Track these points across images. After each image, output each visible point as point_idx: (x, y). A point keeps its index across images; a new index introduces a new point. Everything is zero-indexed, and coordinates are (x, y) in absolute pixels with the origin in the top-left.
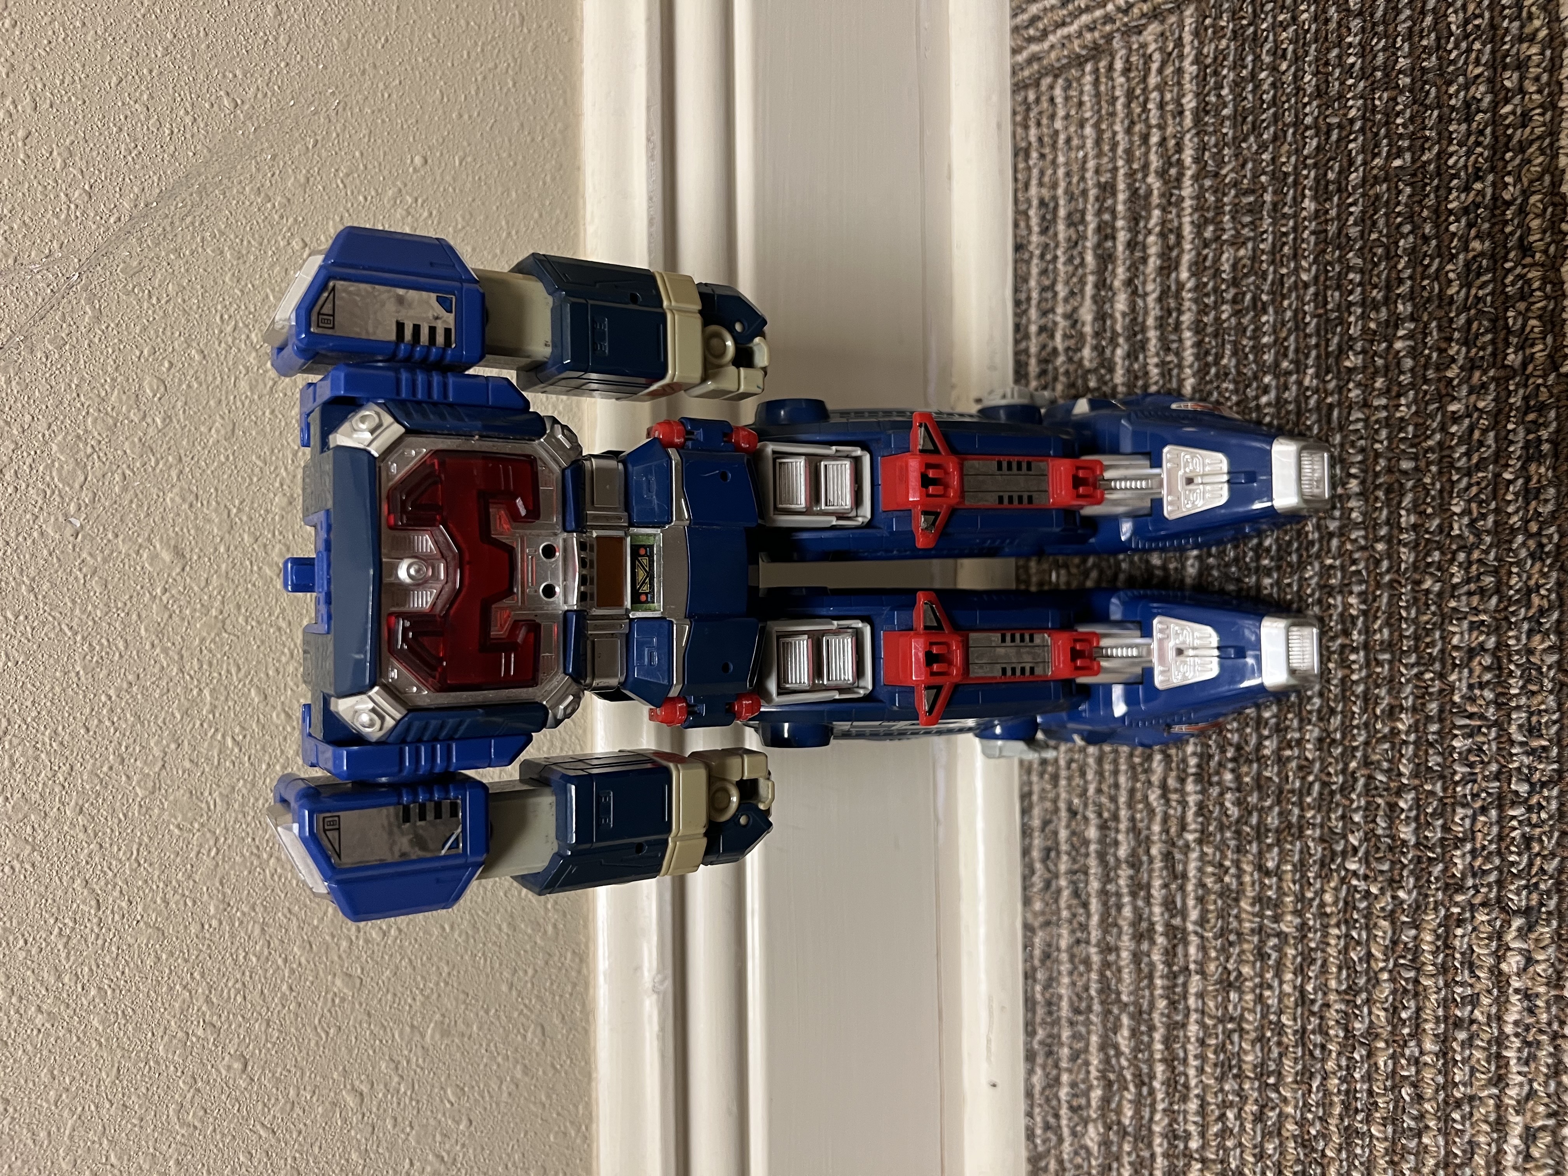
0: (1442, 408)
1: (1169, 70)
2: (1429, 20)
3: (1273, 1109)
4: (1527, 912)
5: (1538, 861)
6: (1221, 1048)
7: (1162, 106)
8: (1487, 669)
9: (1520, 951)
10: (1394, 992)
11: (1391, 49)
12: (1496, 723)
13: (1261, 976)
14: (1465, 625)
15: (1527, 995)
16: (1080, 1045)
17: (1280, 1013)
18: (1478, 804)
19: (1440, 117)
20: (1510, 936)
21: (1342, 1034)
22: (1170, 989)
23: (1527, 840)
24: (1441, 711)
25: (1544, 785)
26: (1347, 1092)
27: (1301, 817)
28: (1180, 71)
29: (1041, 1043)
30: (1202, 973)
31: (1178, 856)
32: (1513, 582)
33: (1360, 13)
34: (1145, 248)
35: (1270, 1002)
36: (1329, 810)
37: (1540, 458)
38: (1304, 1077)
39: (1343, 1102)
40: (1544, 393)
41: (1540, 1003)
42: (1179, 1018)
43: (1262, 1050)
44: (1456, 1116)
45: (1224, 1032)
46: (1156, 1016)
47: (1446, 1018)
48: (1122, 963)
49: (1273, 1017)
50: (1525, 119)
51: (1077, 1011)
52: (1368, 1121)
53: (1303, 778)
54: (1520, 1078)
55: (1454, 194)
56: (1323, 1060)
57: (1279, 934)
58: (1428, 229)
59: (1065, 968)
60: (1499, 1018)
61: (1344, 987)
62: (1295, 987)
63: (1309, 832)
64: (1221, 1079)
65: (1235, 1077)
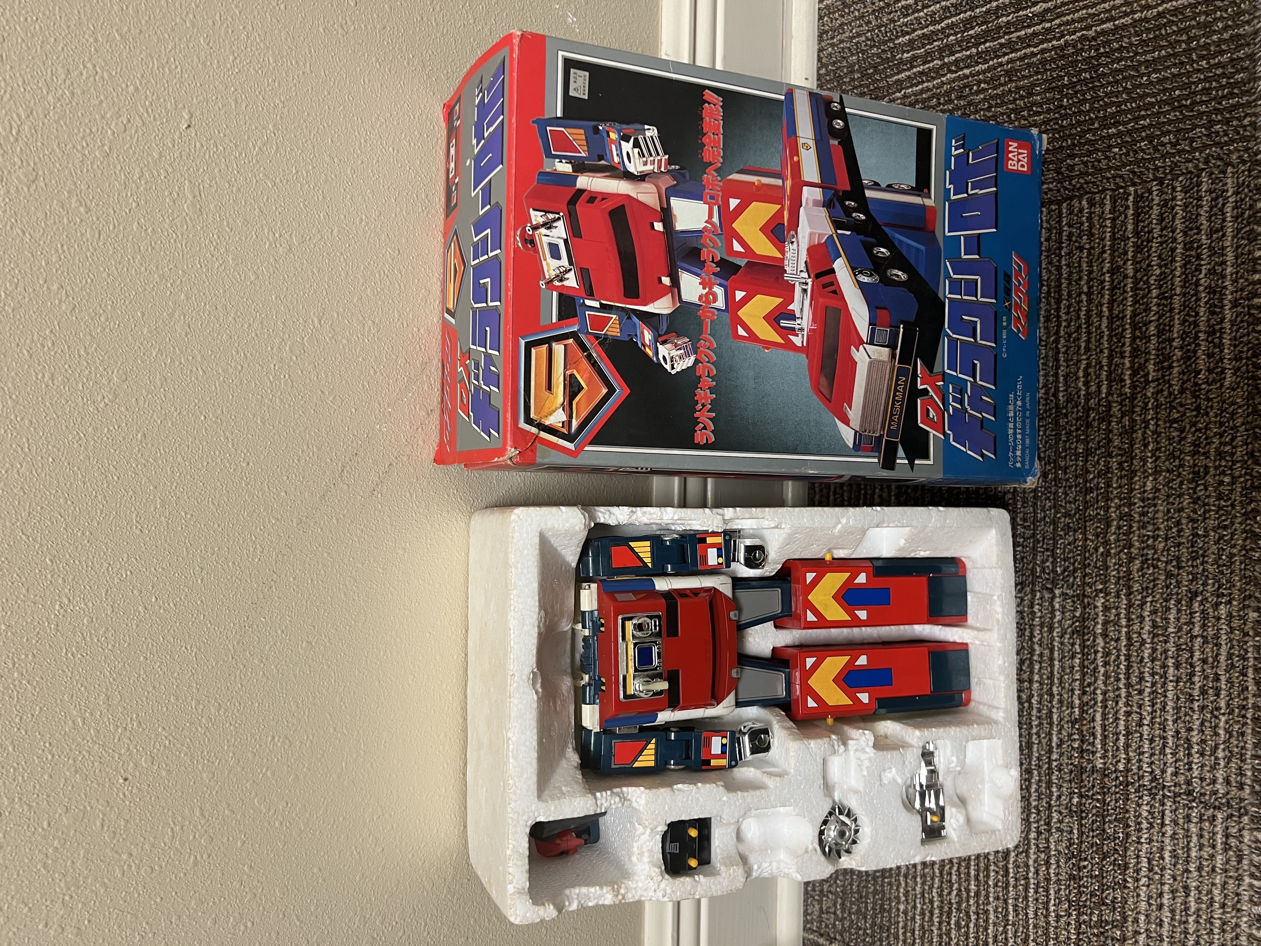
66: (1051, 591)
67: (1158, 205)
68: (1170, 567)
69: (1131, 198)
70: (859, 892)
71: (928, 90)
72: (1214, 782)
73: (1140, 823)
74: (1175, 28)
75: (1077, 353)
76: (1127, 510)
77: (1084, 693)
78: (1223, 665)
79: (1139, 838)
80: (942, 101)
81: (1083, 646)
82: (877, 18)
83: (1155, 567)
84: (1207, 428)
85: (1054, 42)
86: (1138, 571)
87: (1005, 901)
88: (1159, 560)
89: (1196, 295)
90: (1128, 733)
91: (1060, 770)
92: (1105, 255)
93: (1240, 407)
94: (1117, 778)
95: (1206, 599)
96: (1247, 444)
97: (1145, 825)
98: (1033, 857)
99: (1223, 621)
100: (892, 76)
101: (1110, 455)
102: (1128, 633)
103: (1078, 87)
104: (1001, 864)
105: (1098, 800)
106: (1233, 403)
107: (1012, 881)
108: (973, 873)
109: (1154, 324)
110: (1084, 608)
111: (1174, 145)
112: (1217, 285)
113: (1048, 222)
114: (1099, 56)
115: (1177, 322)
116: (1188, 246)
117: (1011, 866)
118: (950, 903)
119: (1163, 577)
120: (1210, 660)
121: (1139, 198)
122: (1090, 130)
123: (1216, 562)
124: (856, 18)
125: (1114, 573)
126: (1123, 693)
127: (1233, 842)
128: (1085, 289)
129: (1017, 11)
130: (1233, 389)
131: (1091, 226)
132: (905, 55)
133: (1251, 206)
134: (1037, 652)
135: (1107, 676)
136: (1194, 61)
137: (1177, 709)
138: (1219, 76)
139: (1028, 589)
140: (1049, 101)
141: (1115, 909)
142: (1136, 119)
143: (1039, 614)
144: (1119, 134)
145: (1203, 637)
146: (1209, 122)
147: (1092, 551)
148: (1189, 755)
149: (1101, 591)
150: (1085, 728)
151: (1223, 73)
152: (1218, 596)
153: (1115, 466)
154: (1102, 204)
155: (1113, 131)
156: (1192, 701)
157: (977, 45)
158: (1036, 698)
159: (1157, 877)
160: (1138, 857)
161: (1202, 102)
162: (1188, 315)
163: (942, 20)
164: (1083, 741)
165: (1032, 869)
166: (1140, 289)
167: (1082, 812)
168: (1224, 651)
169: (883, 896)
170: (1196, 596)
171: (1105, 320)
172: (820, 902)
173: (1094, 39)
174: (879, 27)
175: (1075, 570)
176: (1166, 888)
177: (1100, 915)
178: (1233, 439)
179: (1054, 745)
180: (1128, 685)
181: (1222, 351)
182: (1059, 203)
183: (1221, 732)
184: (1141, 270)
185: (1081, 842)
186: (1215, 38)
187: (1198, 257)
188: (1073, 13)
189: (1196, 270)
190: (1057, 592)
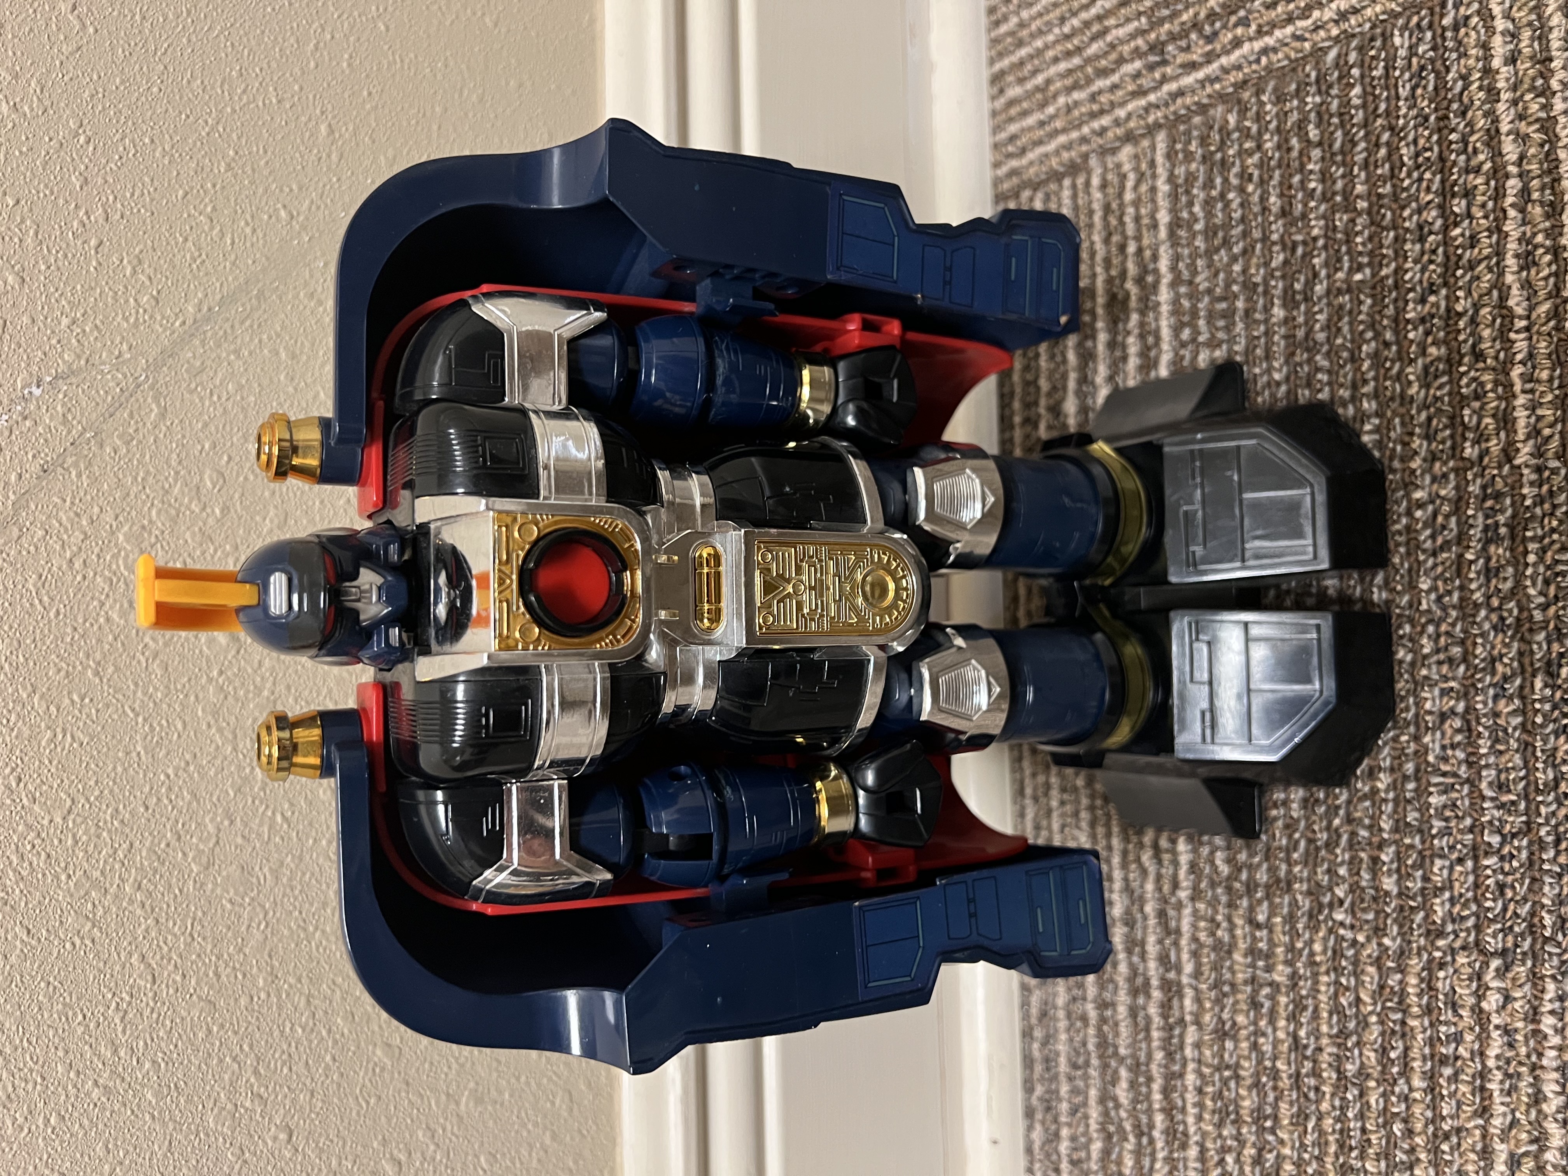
0: (1407, 495)
1: (1144, 188)
2: (1383, 152)
3: (1270, 1151)
4: (1503, 953)
5: (1512, 906)
6: (1218, 1096)
7: (1137, 219)
8: (1459, 731)
9: (1499, 990)
10: (1383, 1034)
11: (1349, 176)
12: (1467, 780)
13: (1255, 1023)
14: (1437, 692)
15: (1507, 1031)
16: (1078, 1100)
17: (1275, 1058)
18: (1455, 856)
19: (1396, 239)
20: (1489, 976)
21: (1334, 1076)
22: (1167, 1041)
23: (1501, 887)
24: (1417, 770)
25: (1514, 836)
26: (1342, 1131)
27: (1289, 872)
28: (1153, 190)
29: (1040, 1099)
30: (1198, 1023)
31: (1171, 913)
32: (1478, 651)
33: (1320, 144)
34: (1124, 347)
35: (1264, 1048)
36: (1315, 865)
37: (1498, 540)
38: (1300, 1118)
39: (1337, 1141)
40: (1499, 483)
41: (1519, 1037)
42: (1176, 1068)
43: (1258, 1095)
44: (1445, 1147)
45: (1221, 1080)
46: (1154, 1067)
47: (1432, 1056)
48: (1121, 1017)
49: (1268, 1063)
50: (1473, 241)
51: (1075, 1066)
52: (1362, 1157)
53: (1290, 837)
54: (1503, 1109)
55: (1411, 305)
56: (1318, 1102)
57: (1271, 984)
58: (1388, 336)
59: (1062, 1024)
60: (1482, 1054)
61: (1335, 1031)
62: (1288, 1034)
63: (1297, 886)
64: (1220, 1125)
65: (1234, 1122)
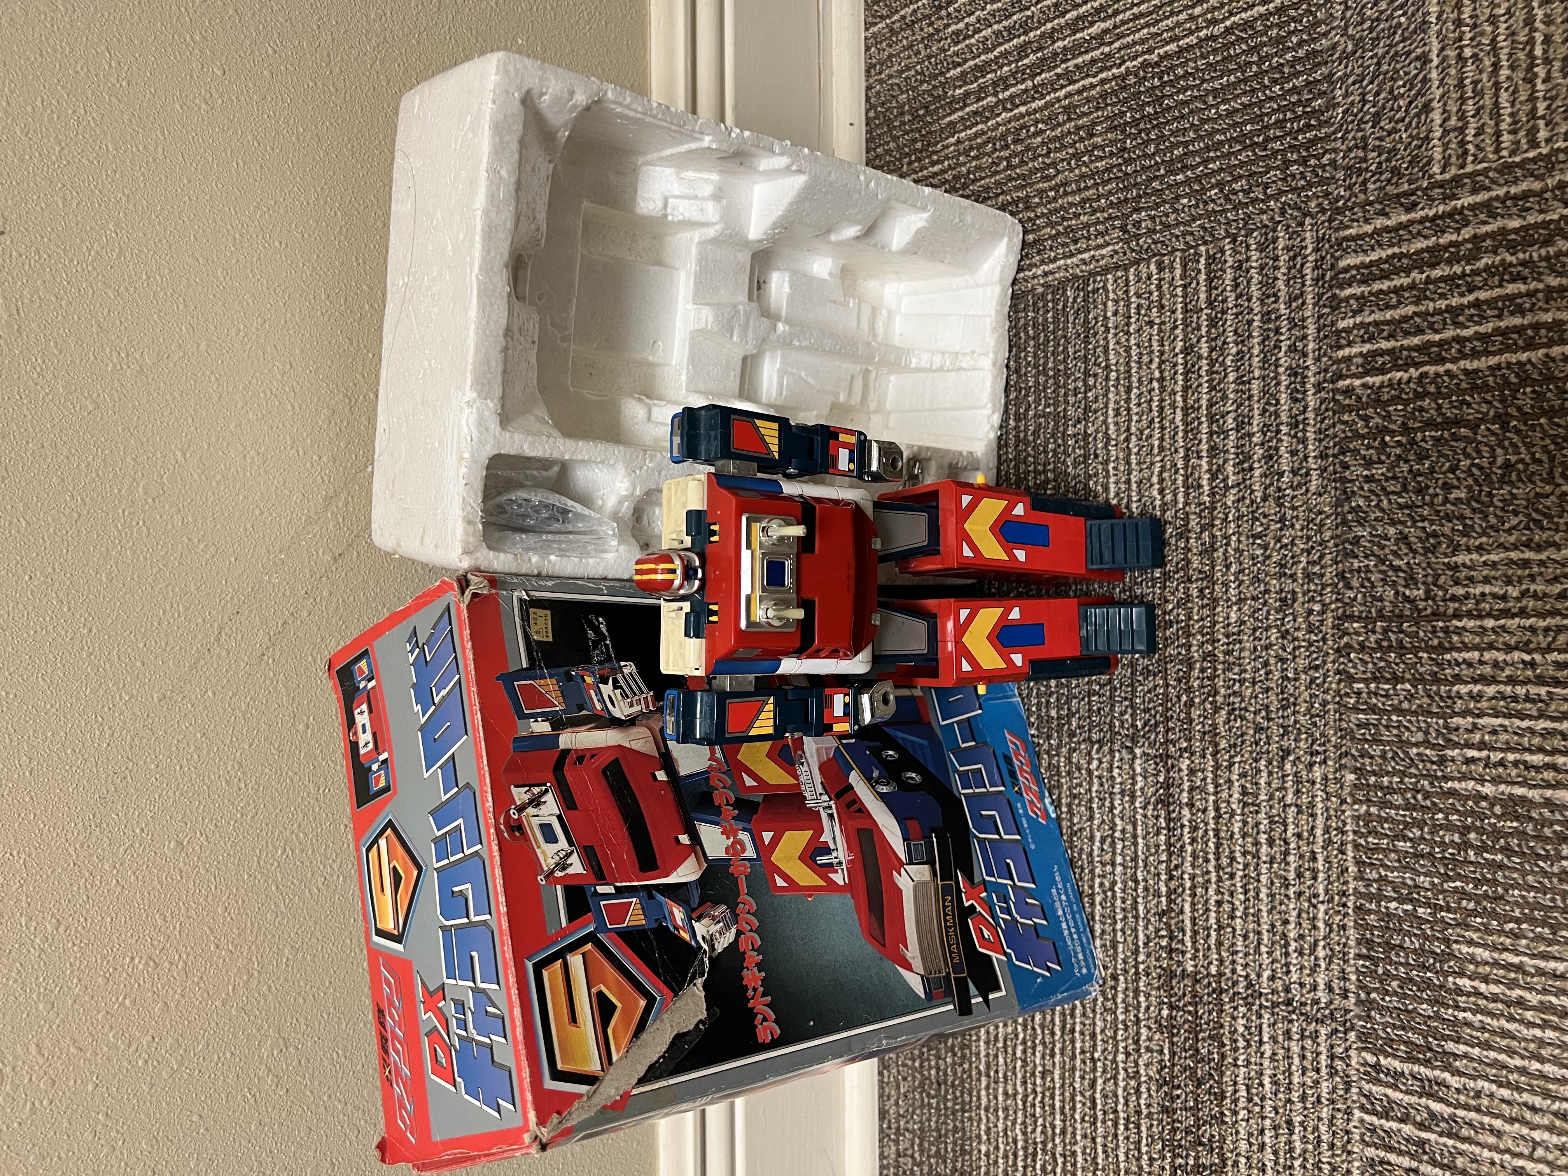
66: (1131, 750)
67: (1232, 267)
68: (1259, 719)
69: (1202, 260)
70: (938, 1130)
71: (984, 133)
72: (1314, 988)
73: (1236, 1041)
74: (1244, 47)
75: (1150, 453)
76: (1210, 648)
77: (1171, 878)
78: (1320, 840)
79: (1236, 1059)
80: (998, 146)
81: (1169, 820)
82: (926, 46)
83: (1243, 718)
84: (1293, 543)
85: (1115, 71)
86: (1225, 724)
87: (1094, 1140)
88: (1246, 710)
89: (1275, 378)
90: (1220, 928)
91: (1148, 975)
92: (1178, 332)
93: (1327, 517)
94: (1210, 984)
95: (1298, 758)
96: (1337, 563)
97: (1241, 1043)
98: (1122, 1084)
99: (1318, 786)
100: (944, 117)
101: (1190, 581)
102: (1215, 802)
103: (1142, 126)
104: (1088, 1094)
105: (1190, 1012)
106: (1320, 513)
107: (1100, 1114)
108: (1058, 1105)
109: (1232, 415)
110: (1168, 771)
111: (1246, 192)
112: (1298, 366)
113: (1114, 291)
114: (1163, 85)
115: (1256, 412)
116: (1266, 317)
117: (1098, 1096)
118: (1035, 1143)
119: (1251, 732)
120: (1305, 834)
121: (1211, 259)
122: (1156, 177)
123: (1308, 711)
124: (905, 48)
125: (1199, 727)
126: (1213, 877)
127: (1339, 1065)
128: (1157, 374)
129: (1075, 32)
130: (1320, 495)
131: (1161, 297)
132: (958, 91)
133: (1332, 265)
134: (1119, 828)
135: (1194, 855)
136: (1266, 87)
137: (1272, 896)
138: (1294, 104)
139: (1106, 749)
140: (1113, 142)
141: (1212, 1150)
142: (1205, 162)
143: (1119, 780)
144: (1187, 182)
145: (1297, 806)
146: (1284, 162)
147: (1175, 699)
148: (1287, 954)
149: (1186, 750)
150: (1173, 922)
151: (1300, 101)
152: (1312, 755)
153: (1195, 593)
154: (1172, 269)
155: (1180, 177)
156: (1287, 887)
157: (1033, 77)
158: (1119, 885)
159: (1257, 1109)
160: (1235, 1083)
161: (1277, 138)
162: (1267, 403)
163: (994, 47)
164: (1171, 938)
165: (1121, 1100)
166: (1217, 373)
167: (1174, 1027)
168: (1320, 821)
169: (964, 1133)
170: (1289, 754)
171: (1178, 411)
172: (897, 1142)
173: (1157, 64)
174: (929, 57)
175: (1157, 725)
176: (1268, 1122)
177: (1197, 1158)
178: (1321, 557)
179: (1141, 944)
180: (1218, 867)
181: (1306, 448)
182: (1126, 270)
183: (1321, 925)
184: (1218, 348)
185: (1173, 1065)
186: (1289, 56)
187: (1277, 331)
188: (1134, 33)
189: (1275, 347)
190: (1138, 751)
